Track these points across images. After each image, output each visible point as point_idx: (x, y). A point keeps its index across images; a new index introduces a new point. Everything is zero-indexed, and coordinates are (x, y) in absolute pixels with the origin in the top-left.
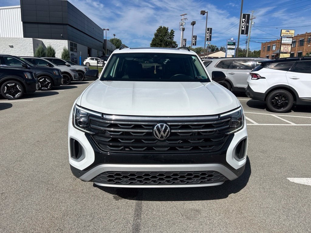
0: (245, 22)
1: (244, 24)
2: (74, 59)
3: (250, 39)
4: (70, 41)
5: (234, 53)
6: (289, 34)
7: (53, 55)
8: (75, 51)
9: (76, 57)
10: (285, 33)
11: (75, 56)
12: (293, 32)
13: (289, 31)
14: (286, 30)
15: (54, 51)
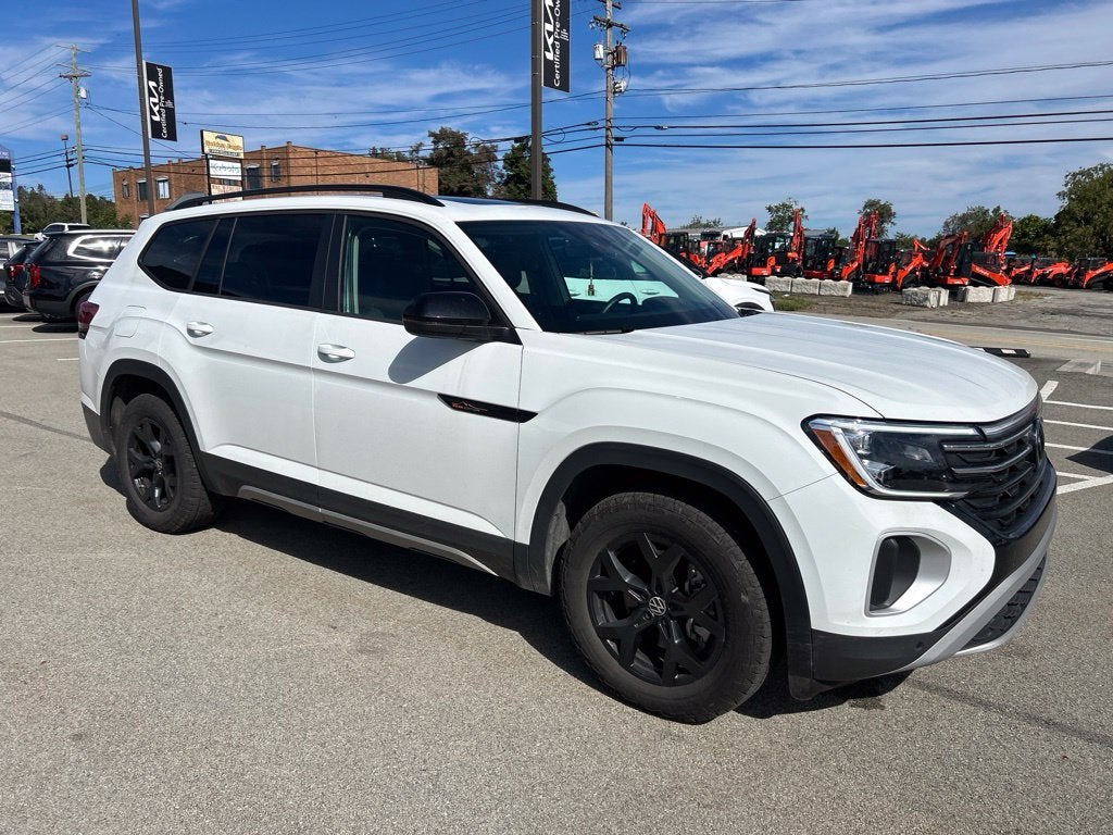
0: (159, 94)
1: (156, 100)
3: (84, 153)
5: (13, 203)
6: (225, 149)
10: (214, 144)
12: (238, 141)
13: (225, 139)
14: (216, 135)
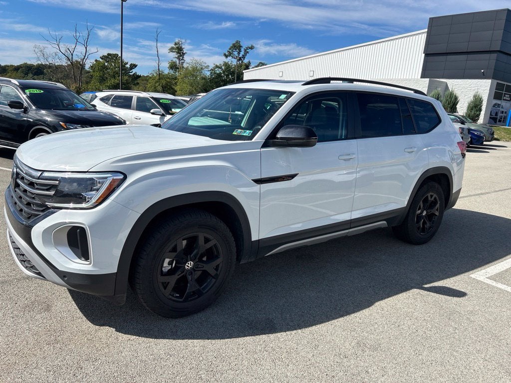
2: (500, 115)
4: (496, 82)
7: (453, 105)
8: (505, 100)
9: (505, 111)
11: (502, 108)
15: (456, 98)
